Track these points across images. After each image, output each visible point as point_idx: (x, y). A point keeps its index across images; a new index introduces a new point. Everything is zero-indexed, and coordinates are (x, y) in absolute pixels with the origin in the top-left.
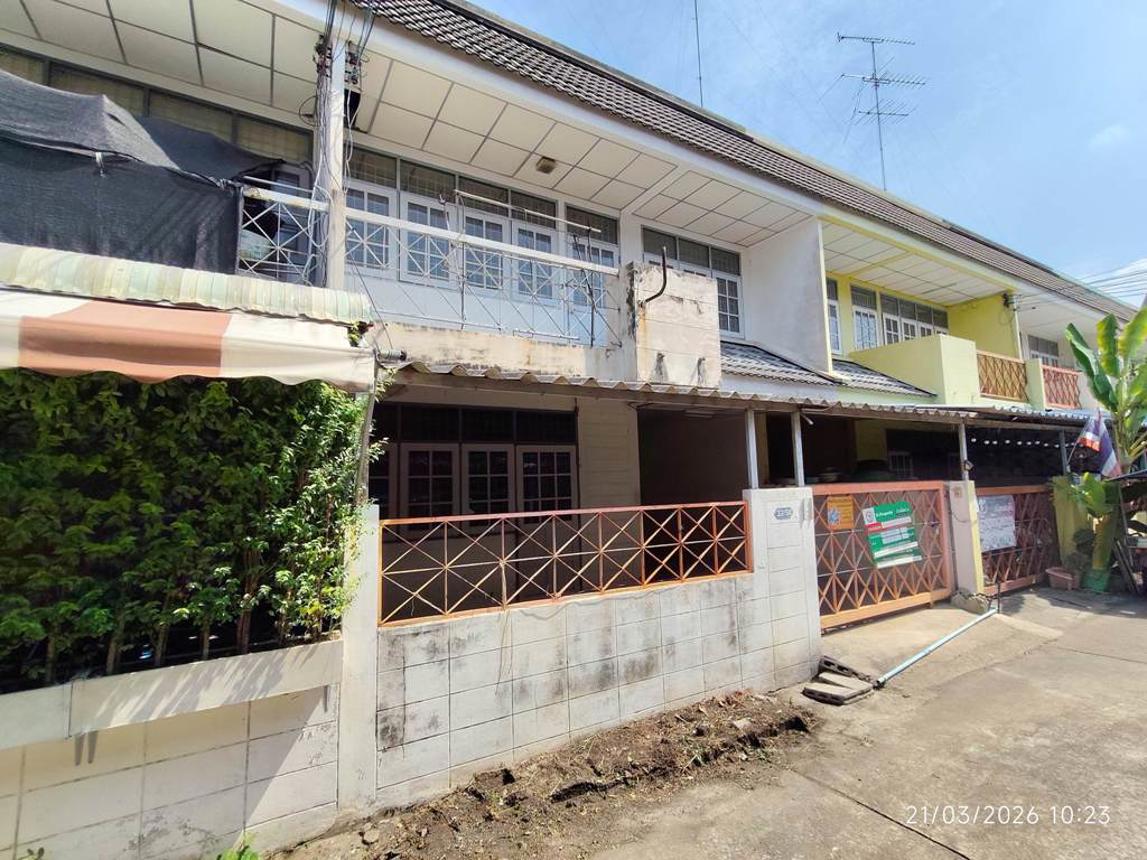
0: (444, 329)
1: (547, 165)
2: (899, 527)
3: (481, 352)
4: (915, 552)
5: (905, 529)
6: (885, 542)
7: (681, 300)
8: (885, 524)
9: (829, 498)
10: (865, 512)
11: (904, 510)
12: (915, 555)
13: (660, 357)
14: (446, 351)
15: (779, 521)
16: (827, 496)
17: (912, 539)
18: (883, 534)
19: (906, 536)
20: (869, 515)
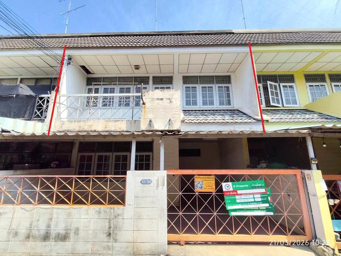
0: (80, 121)
1: (137, 67)
2: (253, 194)
3: (90, 126)
4: (267, 210)
5: (259, 196)
6: (238, 201)
7: (162, 99)
8: (239, 192)
9: (195, 176)
10: (224, 184)
11: (260, 185)
12: (267, 211)
13: (150, 121)
14: (80, 127)
15: (143, 185)
16: (195, 175)
17: (263, 202)
18: (237, 197)
19: (260, 200)
20: (227, 186)
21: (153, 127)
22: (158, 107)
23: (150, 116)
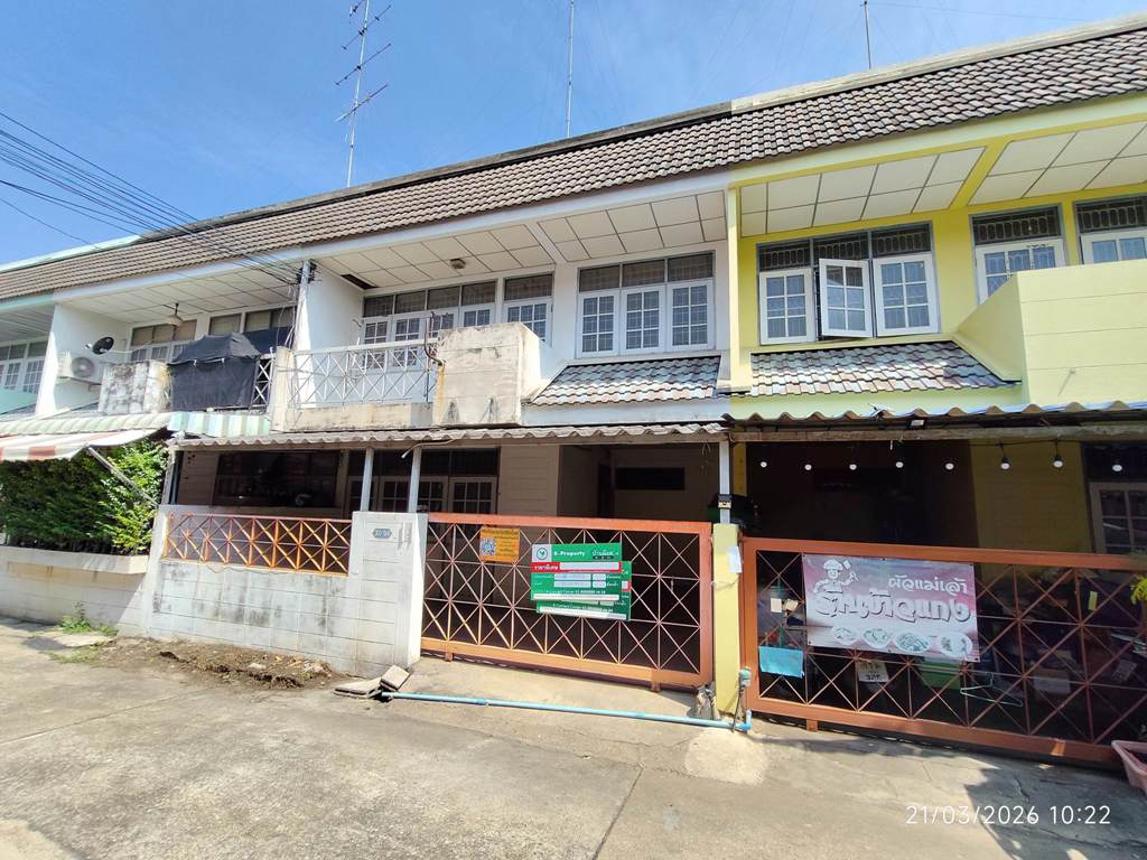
0: (327, 408)
1: (458, 264)
2: (592, 572)
3: (346, 418)
4: (616, 608)
5: (604, 577)
6: (556, 584)
7: (479, 350)
8: (563, 566)
9: (483, 528)
10: (535, 548)
11: (611, 554)
12: (614, 612)
13: (452, 405)
14: (327, 421)
15: (377, 539)
16: (480, 526)
17: (609, 591)
18: (557, 576)
19: (604, 585)
20: (542, 552)
21: (458, 418)
22: (471, 369)
23: (452, 393)
